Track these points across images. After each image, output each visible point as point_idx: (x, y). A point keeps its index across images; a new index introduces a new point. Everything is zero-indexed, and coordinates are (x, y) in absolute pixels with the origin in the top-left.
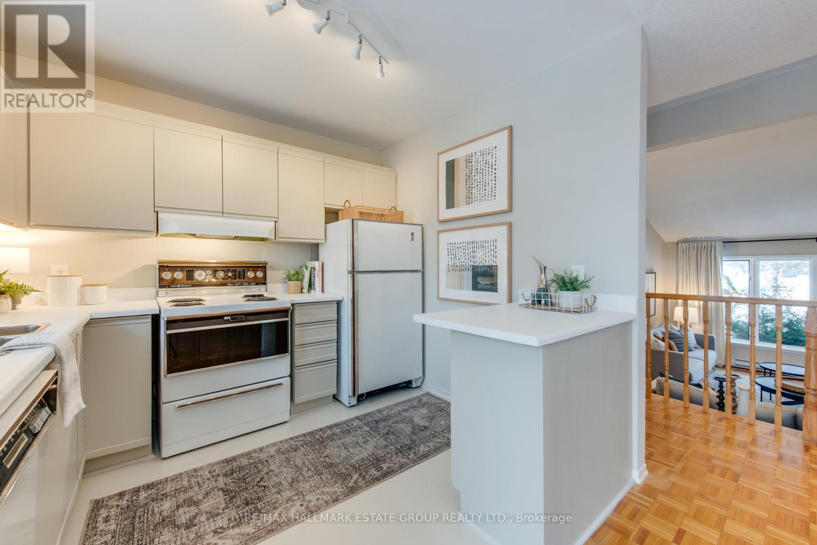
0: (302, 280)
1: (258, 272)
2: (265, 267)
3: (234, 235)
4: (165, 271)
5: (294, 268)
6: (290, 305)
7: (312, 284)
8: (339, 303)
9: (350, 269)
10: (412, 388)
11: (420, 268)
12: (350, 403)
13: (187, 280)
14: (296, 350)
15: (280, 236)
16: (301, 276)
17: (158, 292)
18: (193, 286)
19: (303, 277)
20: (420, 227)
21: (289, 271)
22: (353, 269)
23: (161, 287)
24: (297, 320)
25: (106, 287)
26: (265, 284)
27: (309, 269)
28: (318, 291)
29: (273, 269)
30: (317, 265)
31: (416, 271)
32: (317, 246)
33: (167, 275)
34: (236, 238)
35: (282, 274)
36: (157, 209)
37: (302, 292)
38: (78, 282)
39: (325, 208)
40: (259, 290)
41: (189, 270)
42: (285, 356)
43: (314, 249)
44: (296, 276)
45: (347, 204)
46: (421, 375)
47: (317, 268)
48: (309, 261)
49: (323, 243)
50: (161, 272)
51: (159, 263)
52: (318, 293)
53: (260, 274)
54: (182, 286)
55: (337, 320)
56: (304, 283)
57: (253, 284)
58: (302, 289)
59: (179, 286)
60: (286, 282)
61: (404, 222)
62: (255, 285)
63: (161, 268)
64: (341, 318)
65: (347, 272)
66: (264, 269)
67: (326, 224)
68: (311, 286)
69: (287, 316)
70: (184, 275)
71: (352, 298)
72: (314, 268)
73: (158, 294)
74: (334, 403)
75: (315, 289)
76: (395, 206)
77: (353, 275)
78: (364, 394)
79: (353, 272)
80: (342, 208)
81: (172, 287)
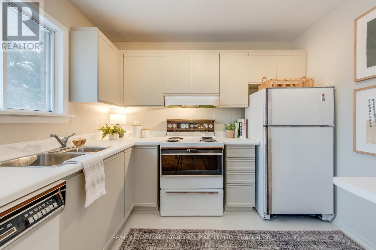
0: (234, 130)
1: (210, 125)
2: (214, 122)
3: (199, 105)
4: (169, 124)
5: (229, 123)
6: (223, 146)
7: (240, 133)
8: (257, 147)
9: (265, 123)
10: (321, 220)
11: (332, 123)
12: (264, 217)
13: (178, 128)
14: (227, 173)
15: (220, 104)
16: (234, 128)
17: (167, 133)
18: (180, 131)
19: (235, 129)
20: (332, 89)
21: (227, 125)
22: (267, 123)
23: (168, 131)
24: (228, 155)
25: (149, 130)
26: (213, 131)
27: (238, 124)
28: (244, 137)
29: (219, 123)
30: (243, 121)
31: (327, 126)
32: (244, 109)
33: (170, 126)
34: (200, 106)
35: (223, 126)
36: (164, 95)
37: (234, 137)
38: (140, 128)
39: (248, 84)
40: (211, 134)
41: (179, 123)
42: (220, 177)
43: (242, 111)
44: (231, 128)
45: (264, 80)
46: (332, 212)
47: (243, 123)
48: (239, 118)
49: (247, 107)
50: (168, 125)
51: (167, 120)
52: (244, 138)
53: (211, 126)
54: (176, 131)
55: (256, 158)
56: (235, 132)
57: (207, 131)
58: (234, 135)
59: (174, 131)
60: (225, 131)
61: (314, 86)
62: (209, 132)
63: (168, 122)
64: (258, 156)
65: (262, 126)
66: (213, 123)
67: (249, 95)
68: (239, 134)
69: (221, 153)
70: (177, 126)
71: (266, 144)
72: (241, 123)
73: (167, 134)
74: (253, 212)
75: (242, 136)
76: (305, 76)
77: (267, 129)
78: (276, 214)
79: (267, 126)
80: (261, 83)
81: (172, 132)
